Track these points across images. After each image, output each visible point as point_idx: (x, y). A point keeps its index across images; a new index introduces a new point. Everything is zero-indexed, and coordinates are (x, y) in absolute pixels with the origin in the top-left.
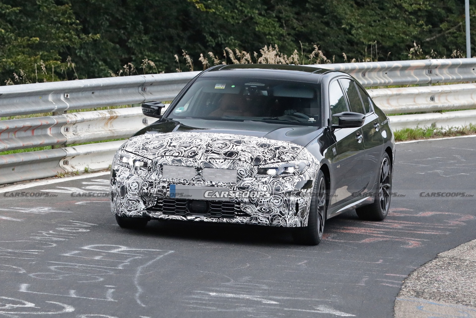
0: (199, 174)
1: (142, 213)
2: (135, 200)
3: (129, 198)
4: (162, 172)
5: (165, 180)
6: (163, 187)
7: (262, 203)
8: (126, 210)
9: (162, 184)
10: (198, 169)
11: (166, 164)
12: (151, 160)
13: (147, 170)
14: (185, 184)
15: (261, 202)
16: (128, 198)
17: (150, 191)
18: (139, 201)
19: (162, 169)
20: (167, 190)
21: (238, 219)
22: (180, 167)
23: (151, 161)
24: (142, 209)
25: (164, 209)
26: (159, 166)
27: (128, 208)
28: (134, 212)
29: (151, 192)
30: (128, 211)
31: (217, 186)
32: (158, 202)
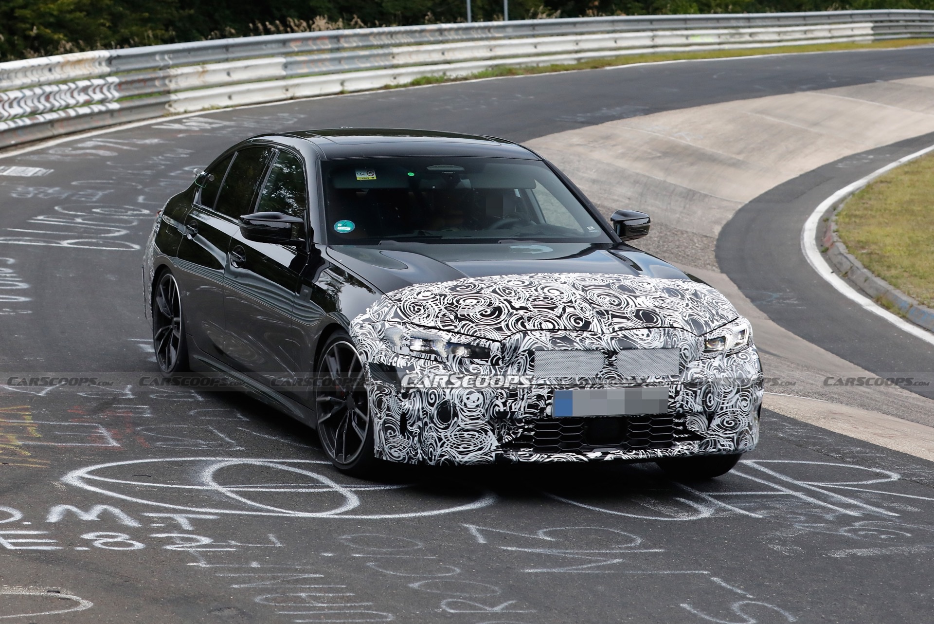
0: (611, 364)
1: (493, 454)
2: (477, 429)
3: (462, 425)
4: (533, 366)
5: (542, 382)
6: (540, 397)
7: (725, 410)
8: (454, 452)
9: (536, 392)
10: (610, 354)
11: (540, 349)
12: (498, 341)
13: (489, 363)
14: (583, 388)
15: (722, 409)
16: (459, 426)
17: (511, 407)
18: (486, 432)
19: (533, 360)
20: (547, 402)
21: (680, 448)
22: (572, 352)
23: (498, 344)
24: (493, 448)
25: (537, 442)
26: (526, 354)
27: (461, 447)
28: (476, 456)
29: (513, 410)
30: (461, 453)
31: (647, 385)
32: (525, 430)
